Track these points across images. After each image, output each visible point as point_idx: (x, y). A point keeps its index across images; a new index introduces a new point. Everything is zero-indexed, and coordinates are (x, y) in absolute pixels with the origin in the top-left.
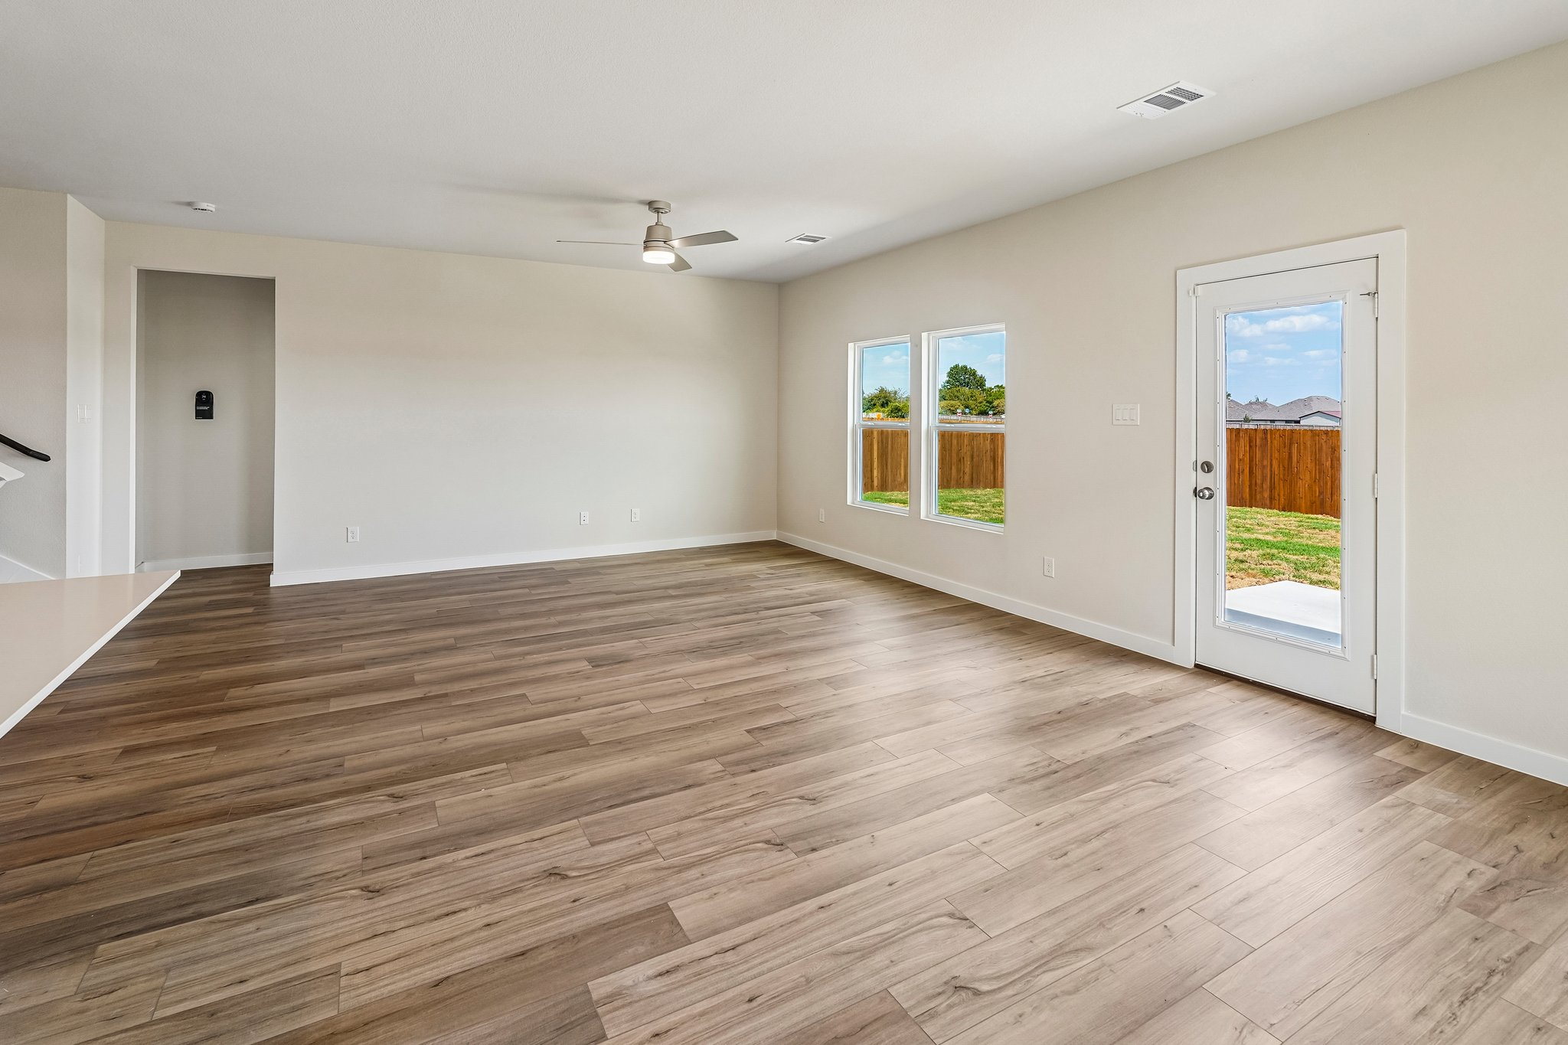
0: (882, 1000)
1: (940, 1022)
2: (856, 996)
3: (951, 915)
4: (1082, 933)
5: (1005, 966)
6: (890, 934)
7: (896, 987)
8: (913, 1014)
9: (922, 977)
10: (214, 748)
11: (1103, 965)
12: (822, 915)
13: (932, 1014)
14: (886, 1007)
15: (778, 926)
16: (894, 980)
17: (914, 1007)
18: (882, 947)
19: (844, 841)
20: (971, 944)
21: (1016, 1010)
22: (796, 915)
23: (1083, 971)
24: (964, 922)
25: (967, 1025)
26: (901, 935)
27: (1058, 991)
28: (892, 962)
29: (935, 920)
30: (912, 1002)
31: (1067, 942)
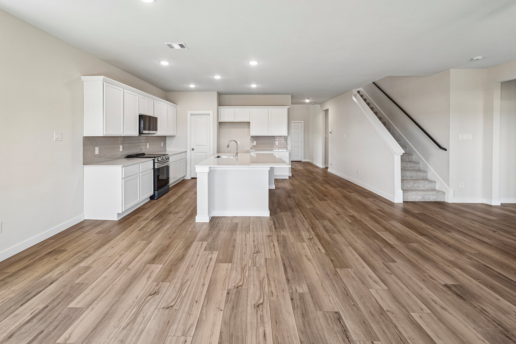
0: (169, 281)
1: (154, 285)
2: (175, 278)
3: (172, 306)
4: (128, 332)
5: (147, 305)
6: (182, 291)
7: (169, 284)
8: (161, 283)
9: (165, 289)
10: (350, 221)
11: (118, 326)
12: (201, 283)
13: (157, 285)
14: (168, 280)
15: (206, 275)
16: (171, 285)
17: (162, 284)
18: (180, 288)
19: (226, 302)
20: (160, 304)
21: (139, 299)
22: (206, 279)
23: (124, 320)
24: (167, 307)
25: (148, 289)
26: (179, 293)
27: (130, 310)
28: (175, 287)
29: (175, 302)
30: (163, 284)
31: (132, 325)
